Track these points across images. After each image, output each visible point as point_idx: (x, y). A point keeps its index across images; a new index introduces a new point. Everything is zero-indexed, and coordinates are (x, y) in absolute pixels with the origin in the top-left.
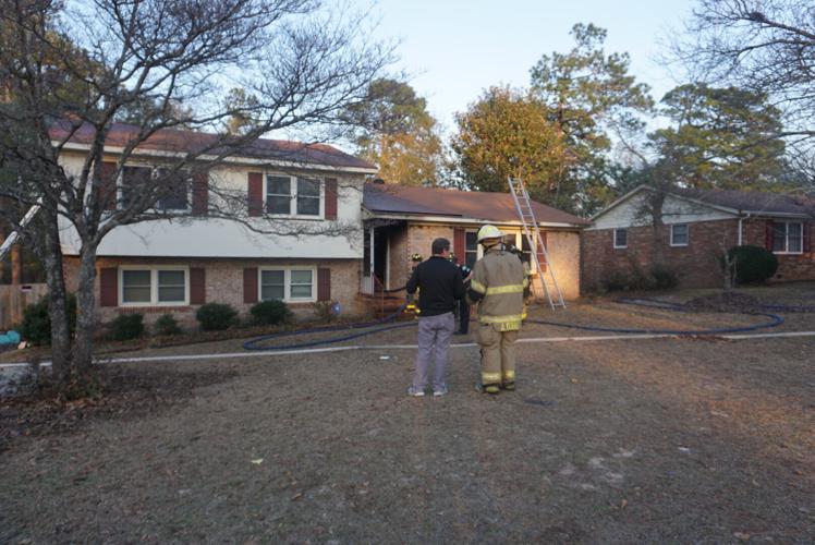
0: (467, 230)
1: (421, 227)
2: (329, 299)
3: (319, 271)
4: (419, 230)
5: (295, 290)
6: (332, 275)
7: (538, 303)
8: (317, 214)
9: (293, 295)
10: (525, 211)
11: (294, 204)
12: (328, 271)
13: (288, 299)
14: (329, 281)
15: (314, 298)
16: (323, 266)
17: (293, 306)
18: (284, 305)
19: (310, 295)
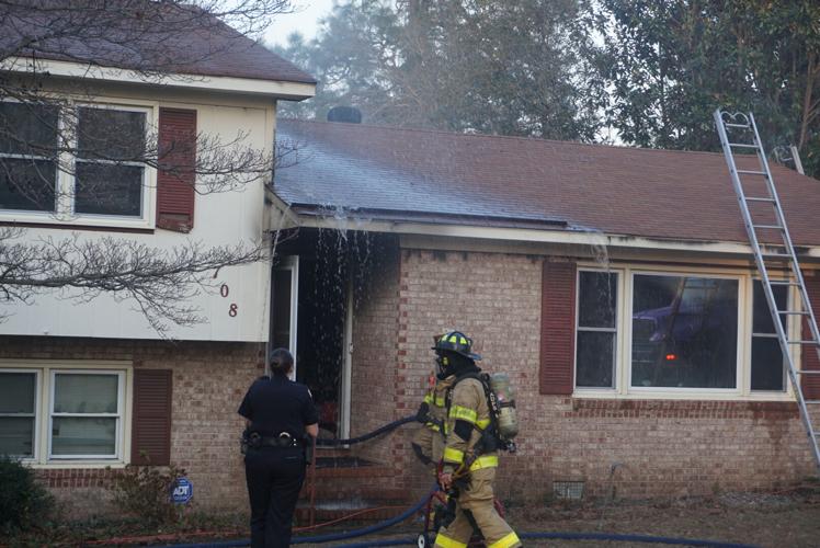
0: (582, 267)
1: (440, 255)
2: (166, 461)
3: (139, 377)
4: (432, 266)
5: (67, 431)
6: (178, 389)
7: (801, 491)
8: (136, 211)
9: (59, 445)
10: (763, 213)
11: (66, 182)
12: (167, 376)
13: (42, 458)
14: (168, 408)
15: (122, 456)
16: (150, 365)
17: (58, 478)
18: (26, 474)
19: (110, 447)
